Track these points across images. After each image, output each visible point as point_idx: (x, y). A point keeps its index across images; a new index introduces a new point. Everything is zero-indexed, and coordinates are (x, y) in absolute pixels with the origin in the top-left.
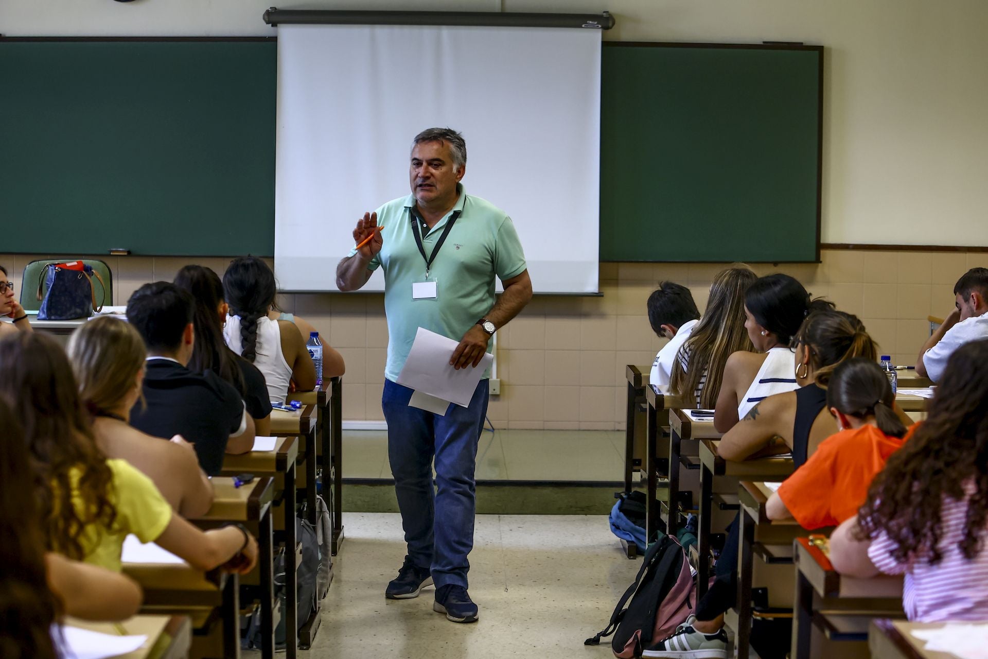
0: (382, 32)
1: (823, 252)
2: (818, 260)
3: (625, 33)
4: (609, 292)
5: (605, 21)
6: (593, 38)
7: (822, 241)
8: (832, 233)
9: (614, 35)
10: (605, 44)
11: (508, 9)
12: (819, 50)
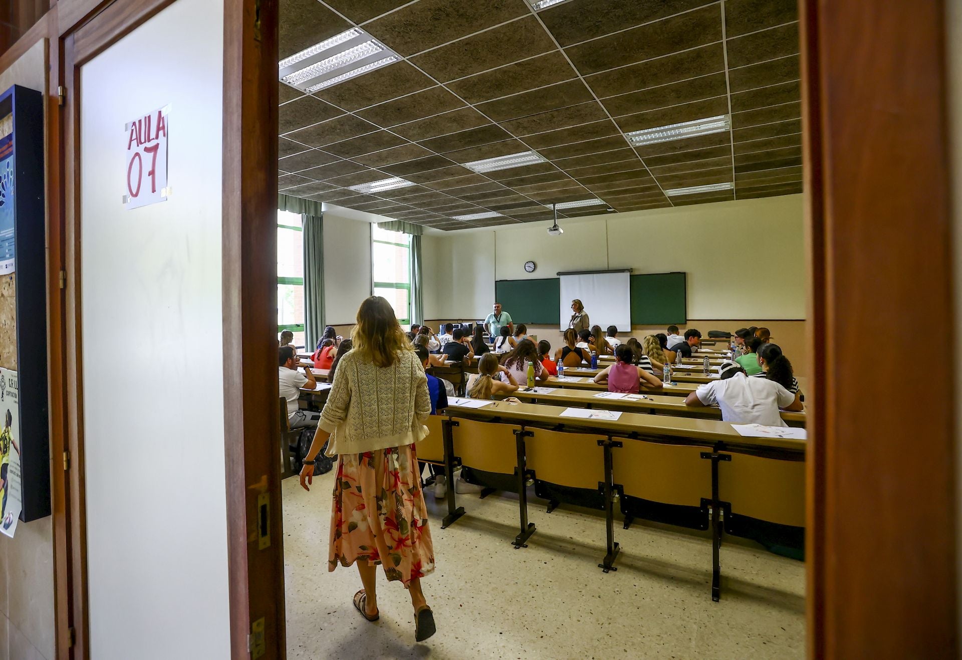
0: (582, 276)
1: (687, 322)
2: (686, 323)
3: (637, 273)
4: (634, 331)
5: (630, 270)
6: (628, 275)
7: (687, 319)
8: (689, 317)
9: (633, 274)
10: (630, 276)
11: (610, 269)
12: (685, 273)
